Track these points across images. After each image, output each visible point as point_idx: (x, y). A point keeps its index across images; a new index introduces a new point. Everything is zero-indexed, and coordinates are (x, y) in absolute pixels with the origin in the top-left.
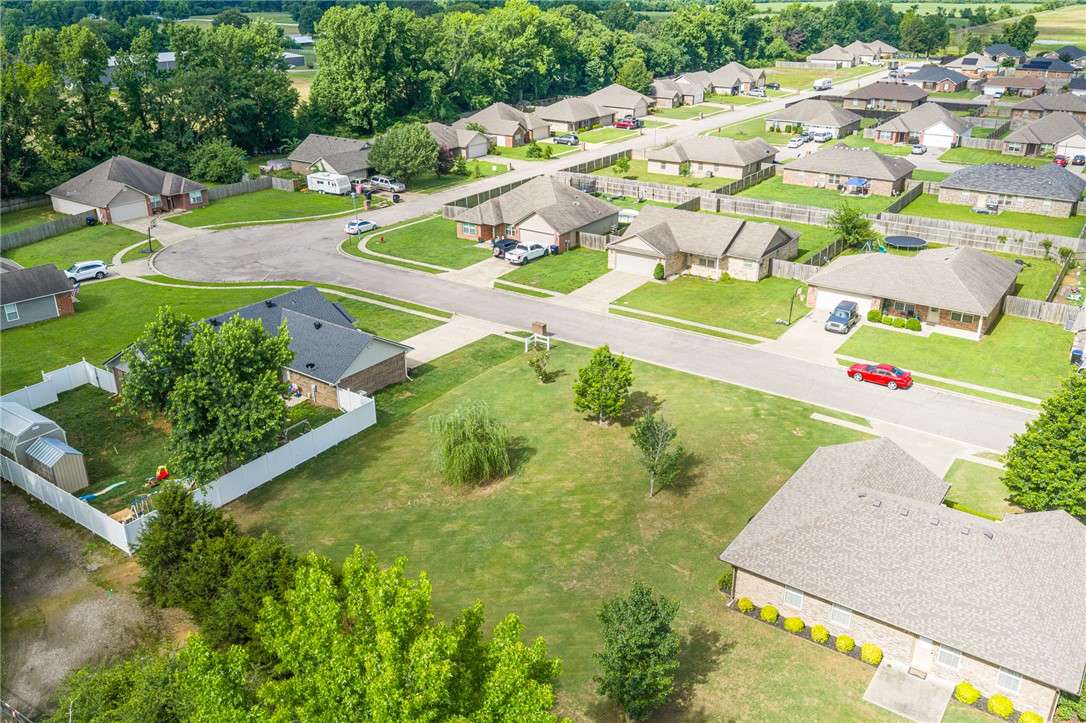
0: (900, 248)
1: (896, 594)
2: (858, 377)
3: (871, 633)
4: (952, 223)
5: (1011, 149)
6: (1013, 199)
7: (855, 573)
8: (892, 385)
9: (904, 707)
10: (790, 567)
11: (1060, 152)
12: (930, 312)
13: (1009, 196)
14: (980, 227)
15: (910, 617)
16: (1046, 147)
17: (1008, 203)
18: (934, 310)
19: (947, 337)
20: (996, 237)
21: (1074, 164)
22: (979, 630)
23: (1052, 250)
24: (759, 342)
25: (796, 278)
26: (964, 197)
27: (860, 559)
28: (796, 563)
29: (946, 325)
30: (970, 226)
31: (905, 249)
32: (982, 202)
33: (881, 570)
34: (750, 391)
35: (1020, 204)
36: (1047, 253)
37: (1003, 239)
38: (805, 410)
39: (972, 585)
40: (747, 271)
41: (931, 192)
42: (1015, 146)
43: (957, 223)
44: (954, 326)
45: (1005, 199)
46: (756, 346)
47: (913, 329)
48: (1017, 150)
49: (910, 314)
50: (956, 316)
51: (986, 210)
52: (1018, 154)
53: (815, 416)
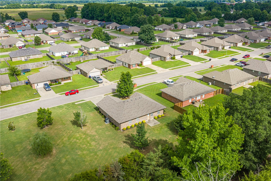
0: (27, 72)
1: (142, 111)
2: (69, 95)
3: (142, 119)
4: (29, 64)
5: (6, 47)
6: (30, 56)
7: (136, 112)
8: (76, 93)
9: (155, 124)
10: (129, 117)
11: (17, 45)
12: (59, 80)
13: (29, 56)
14: (36, 63)
15: (147, 112)
16: (13, 45)
17: (29, 57)
18: (60, 79)
19: (67, 83)
20: (42, 64)
21: (23, 47)
22: (153, 108)
23: (54, 63)
24: (39, 99)
25: (19, 85)
26: (19, 59)
27: (134, 110)
28: (129, 116)
29: (63, 81)
30: (34, 63)
31: (28, 72)
32: (23, 59)
33: (138, 109)
34: (58, 106)
35: (32, 57)
36: (54, 64)
37: (44, 64)
38: (73, 104)
39: (147, 104)
40: (8, 88)
41: (7, 60)
42: (6, 46)
43: (31, 64)
44: (65, 81)
45: (28, 57)
46: (40, 100)
47: (60, 84)
48: (7, 47)
49: (56, 82)
50: (65, 78)
51: (25, 60)
52: (8, 48)
53: (76, 103)
